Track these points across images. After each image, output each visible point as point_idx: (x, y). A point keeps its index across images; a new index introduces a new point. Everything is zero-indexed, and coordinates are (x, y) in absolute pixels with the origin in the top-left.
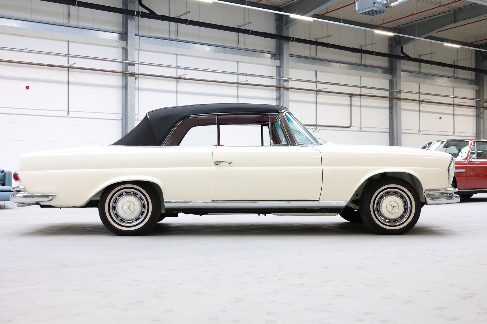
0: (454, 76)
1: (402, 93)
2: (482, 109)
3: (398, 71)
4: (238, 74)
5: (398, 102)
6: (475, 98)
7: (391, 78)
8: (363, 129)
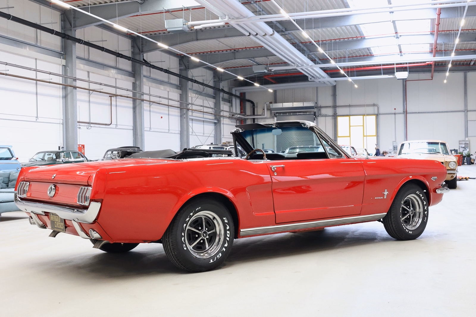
0: (169, 82)
1: (144, 95)
2: (185, 111)
3: (142, 76)
4: (36, 70)
5: (142, 102)
6: (179, 100)
7: (134, 82)
8: (119, 127)
